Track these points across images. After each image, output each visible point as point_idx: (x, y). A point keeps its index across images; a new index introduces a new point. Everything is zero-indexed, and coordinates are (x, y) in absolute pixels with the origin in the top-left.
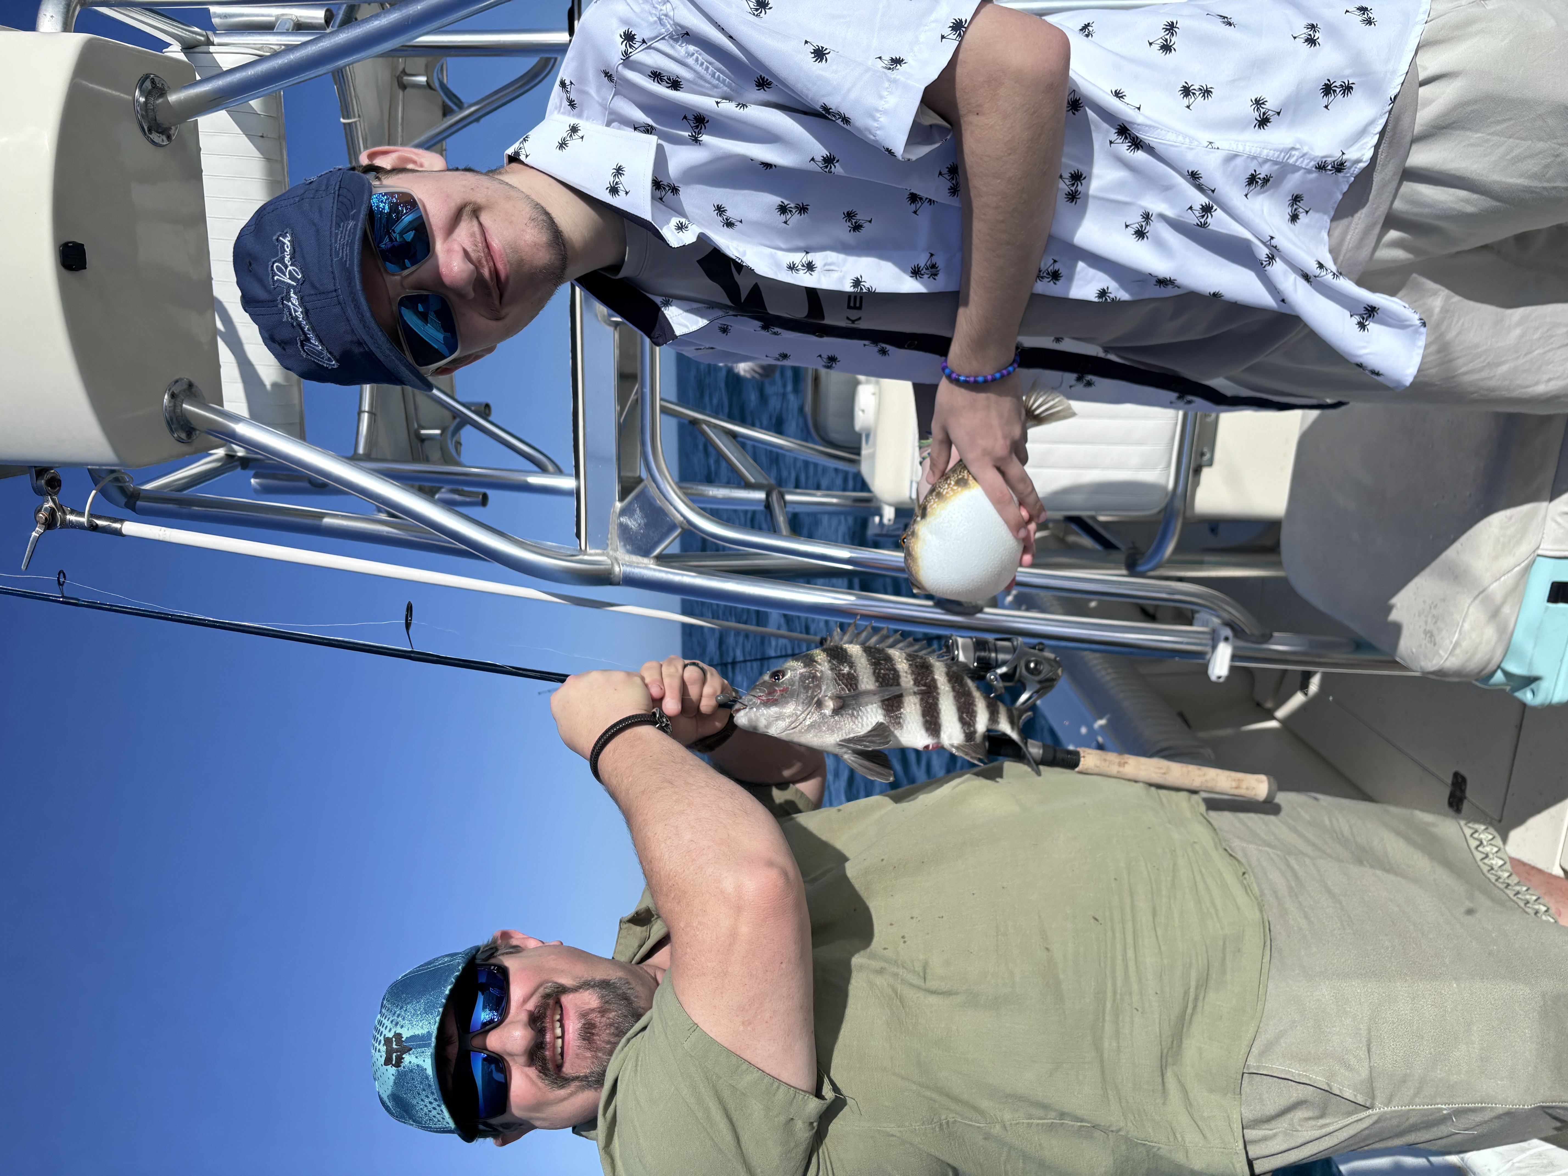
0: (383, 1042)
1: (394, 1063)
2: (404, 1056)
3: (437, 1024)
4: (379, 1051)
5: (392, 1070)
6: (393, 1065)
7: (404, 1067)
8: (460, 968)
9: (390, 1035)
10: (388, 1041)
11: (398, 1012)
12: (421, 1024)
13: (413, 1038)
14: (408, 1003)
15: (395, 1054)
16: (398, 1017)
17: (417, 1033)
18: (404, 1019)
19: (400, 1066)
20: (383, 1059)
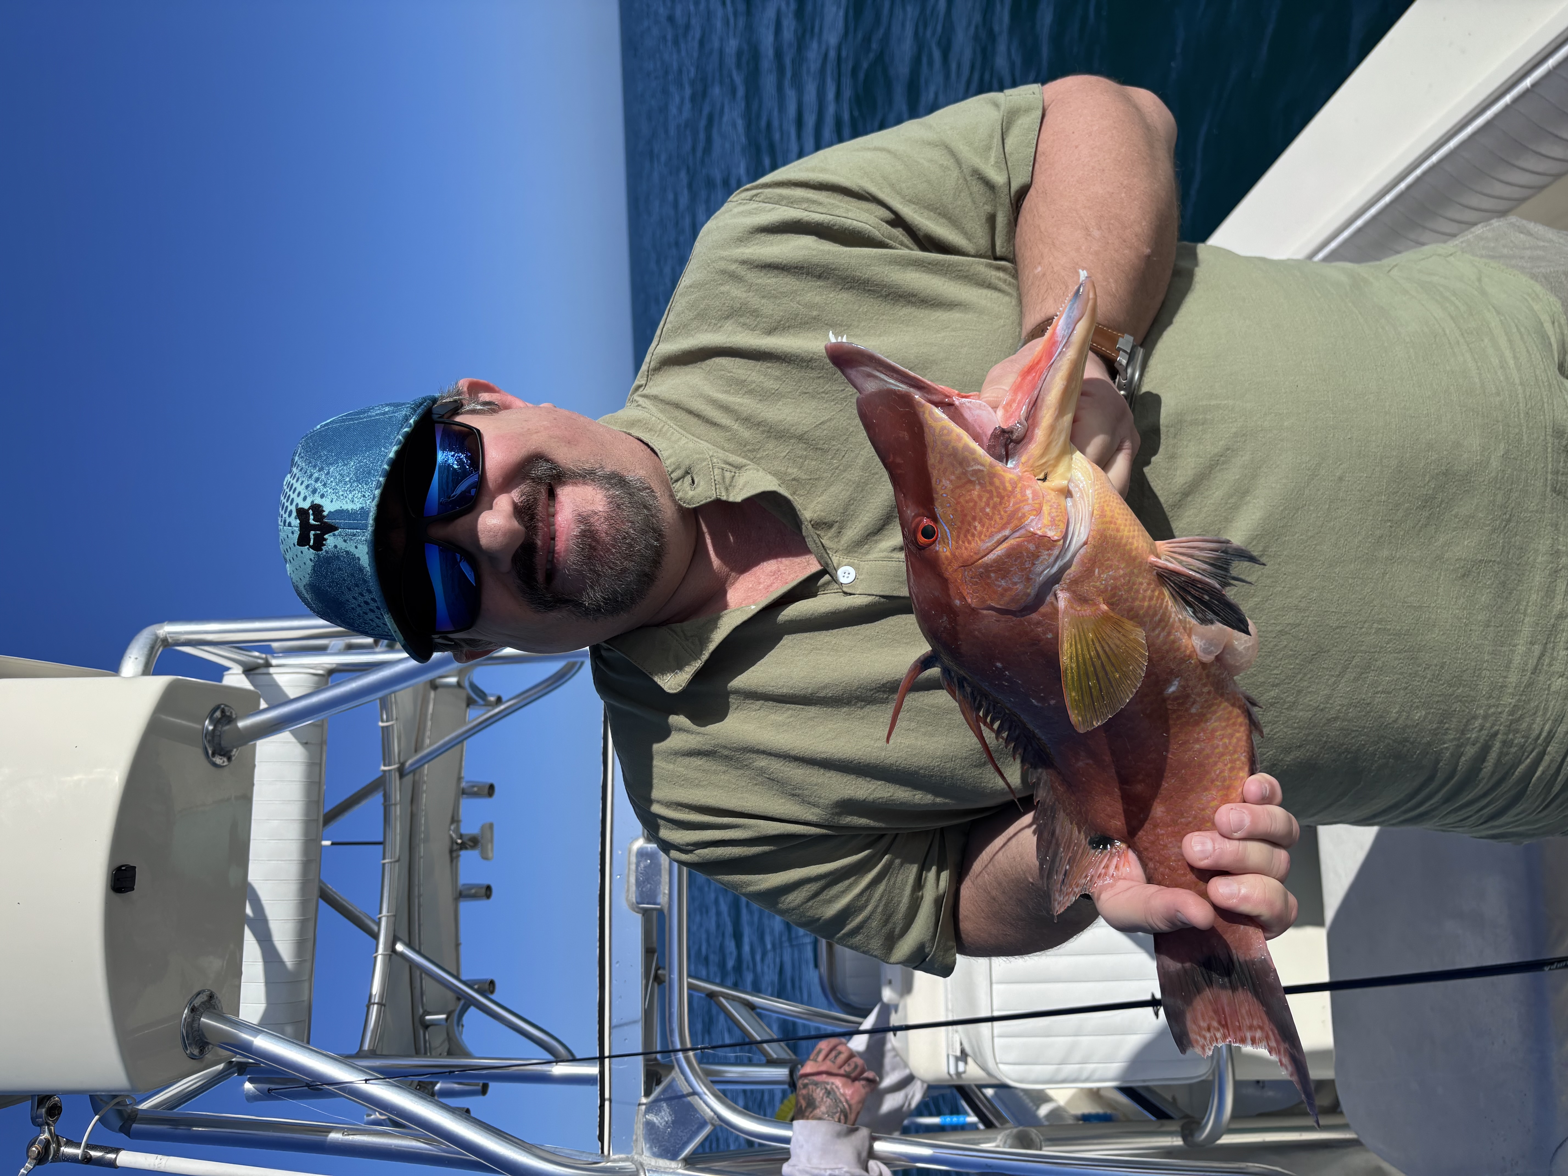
0: (294, 514)
1: (312, 543)
2: (326, 536)
3: (376, 499)
4: (290, 525)
5: (308, 553)
6: (310, 547)
7: (327, 552)
8: (412, 421)
9: (306, 505)
10: (302, 514)
11: (316, 475)
12: (350, 496)
13: (340, 513)
14: (331, 464)
15: (312, 532)
16: (317, 480)
17: (345, 507)
18: (325, 485)
19: (322, 550)
20: (296, 536)
